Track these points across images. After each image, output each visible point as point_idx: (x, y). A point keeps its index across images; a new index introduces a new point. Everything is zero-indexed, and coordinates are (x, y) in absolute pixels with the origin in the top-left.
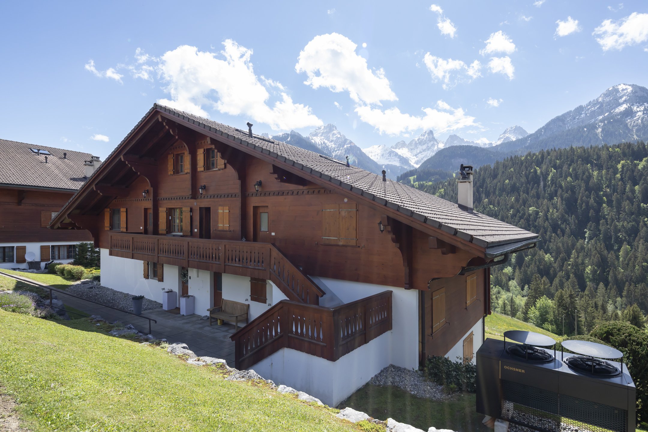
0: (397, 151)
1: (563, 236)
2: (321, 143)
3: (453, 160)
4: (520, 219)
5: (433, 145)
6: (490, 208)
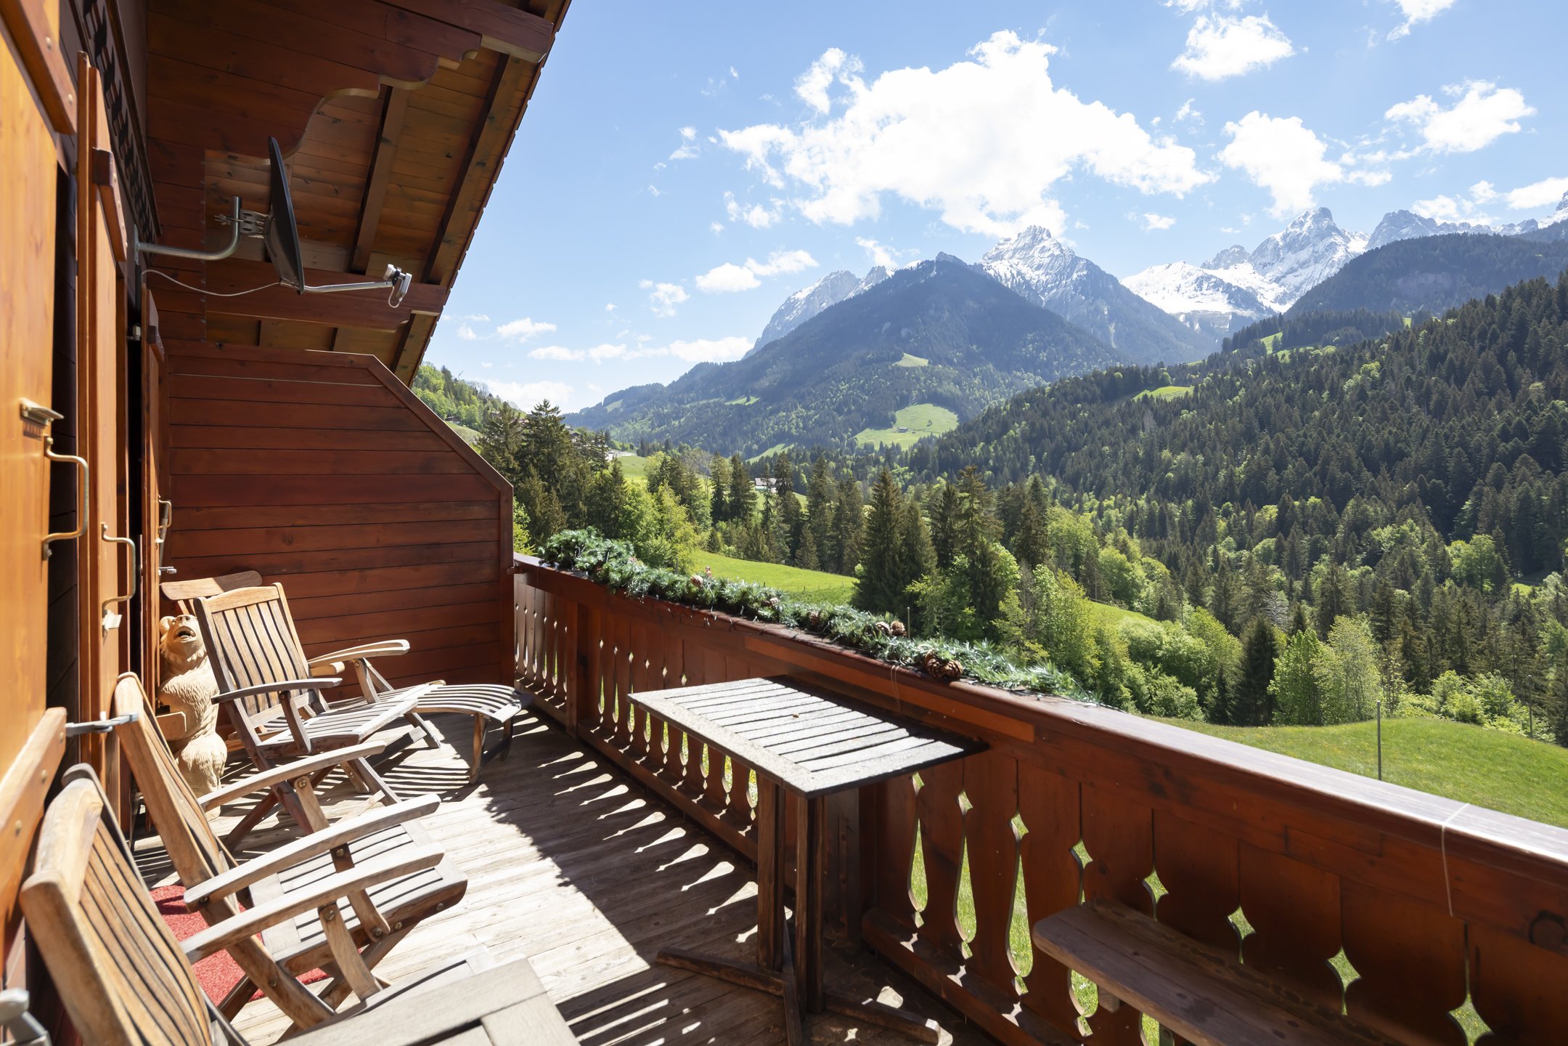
0: (1221, 274)
2: (1012, 275)
3: (1400, 281)
5: (1332, 247)
6: (1554, 407)
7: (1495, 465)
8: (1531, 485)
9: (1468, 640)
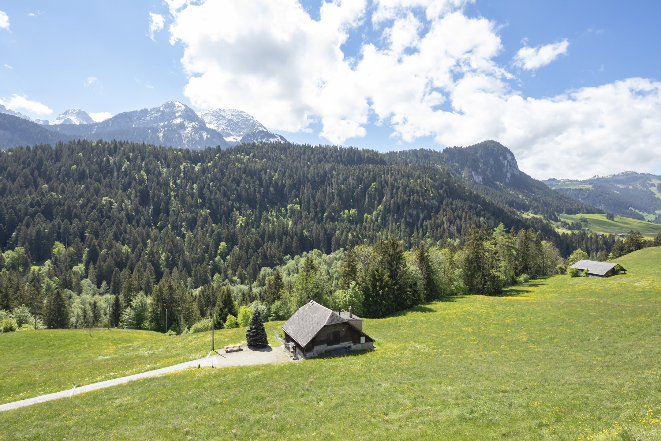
1: (138, 226)
4: (93, 210)
6: (51, 195)
7: (27, 217)
8: (41, 226)
9: (10, 293)
